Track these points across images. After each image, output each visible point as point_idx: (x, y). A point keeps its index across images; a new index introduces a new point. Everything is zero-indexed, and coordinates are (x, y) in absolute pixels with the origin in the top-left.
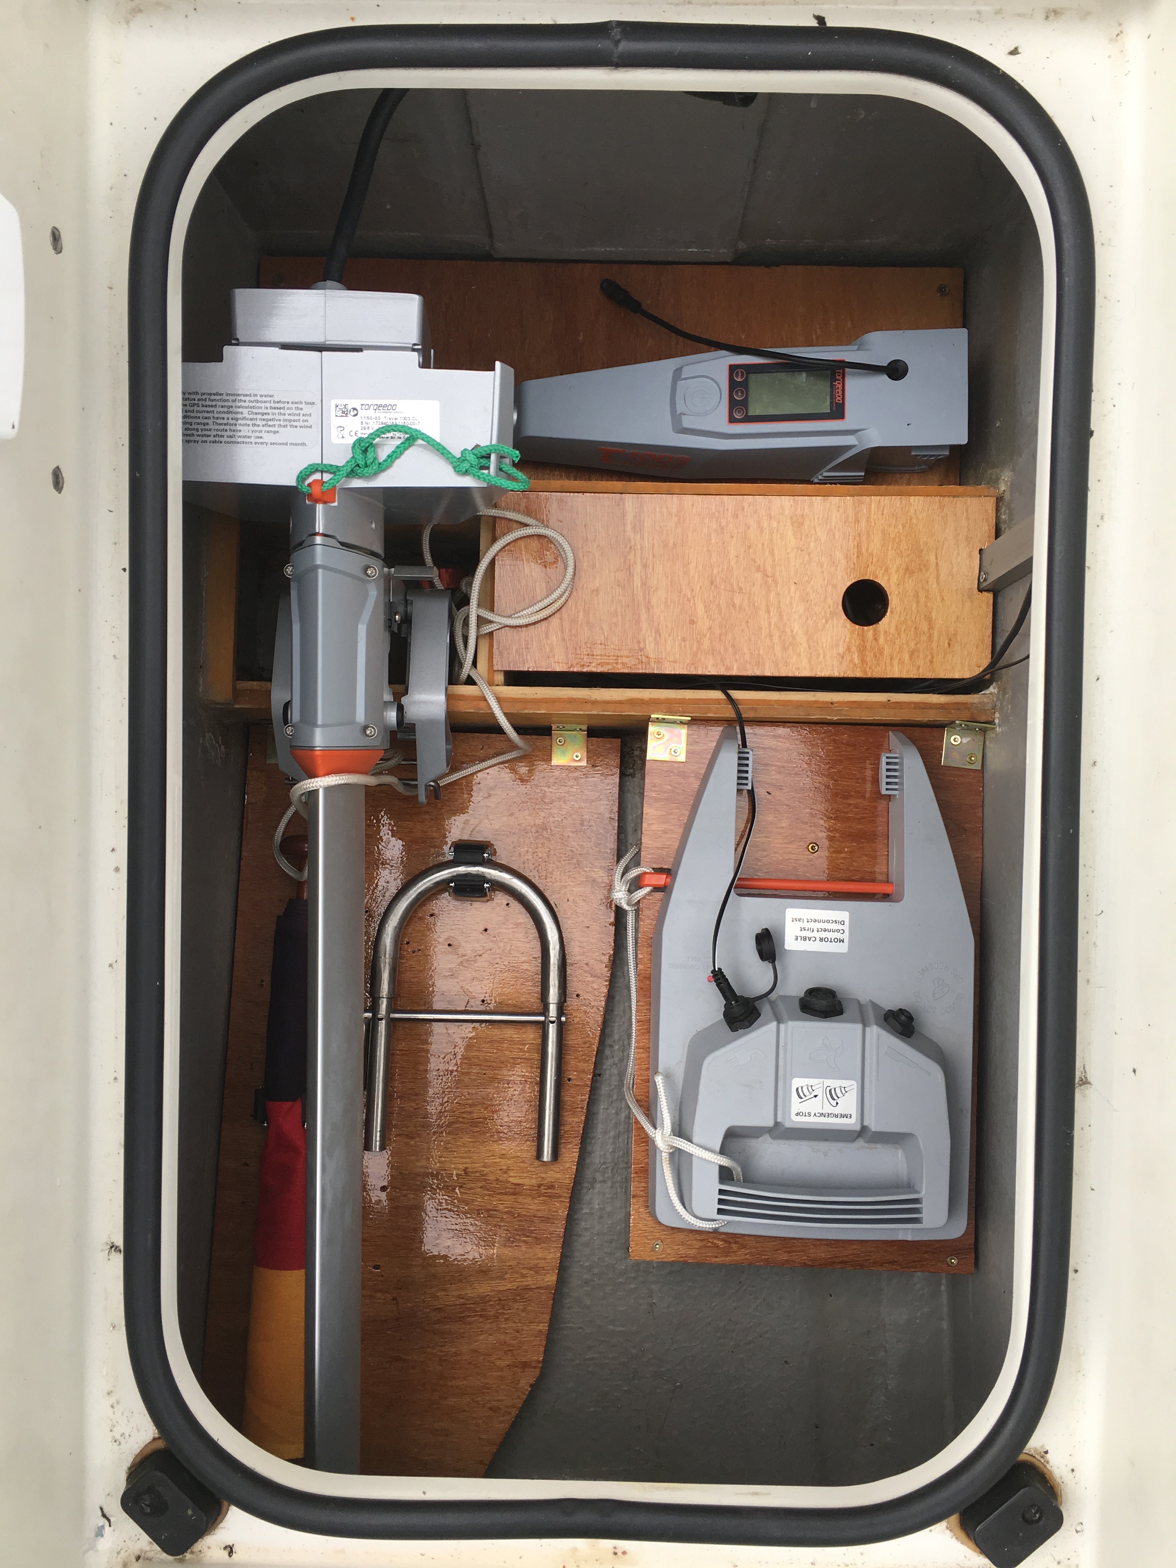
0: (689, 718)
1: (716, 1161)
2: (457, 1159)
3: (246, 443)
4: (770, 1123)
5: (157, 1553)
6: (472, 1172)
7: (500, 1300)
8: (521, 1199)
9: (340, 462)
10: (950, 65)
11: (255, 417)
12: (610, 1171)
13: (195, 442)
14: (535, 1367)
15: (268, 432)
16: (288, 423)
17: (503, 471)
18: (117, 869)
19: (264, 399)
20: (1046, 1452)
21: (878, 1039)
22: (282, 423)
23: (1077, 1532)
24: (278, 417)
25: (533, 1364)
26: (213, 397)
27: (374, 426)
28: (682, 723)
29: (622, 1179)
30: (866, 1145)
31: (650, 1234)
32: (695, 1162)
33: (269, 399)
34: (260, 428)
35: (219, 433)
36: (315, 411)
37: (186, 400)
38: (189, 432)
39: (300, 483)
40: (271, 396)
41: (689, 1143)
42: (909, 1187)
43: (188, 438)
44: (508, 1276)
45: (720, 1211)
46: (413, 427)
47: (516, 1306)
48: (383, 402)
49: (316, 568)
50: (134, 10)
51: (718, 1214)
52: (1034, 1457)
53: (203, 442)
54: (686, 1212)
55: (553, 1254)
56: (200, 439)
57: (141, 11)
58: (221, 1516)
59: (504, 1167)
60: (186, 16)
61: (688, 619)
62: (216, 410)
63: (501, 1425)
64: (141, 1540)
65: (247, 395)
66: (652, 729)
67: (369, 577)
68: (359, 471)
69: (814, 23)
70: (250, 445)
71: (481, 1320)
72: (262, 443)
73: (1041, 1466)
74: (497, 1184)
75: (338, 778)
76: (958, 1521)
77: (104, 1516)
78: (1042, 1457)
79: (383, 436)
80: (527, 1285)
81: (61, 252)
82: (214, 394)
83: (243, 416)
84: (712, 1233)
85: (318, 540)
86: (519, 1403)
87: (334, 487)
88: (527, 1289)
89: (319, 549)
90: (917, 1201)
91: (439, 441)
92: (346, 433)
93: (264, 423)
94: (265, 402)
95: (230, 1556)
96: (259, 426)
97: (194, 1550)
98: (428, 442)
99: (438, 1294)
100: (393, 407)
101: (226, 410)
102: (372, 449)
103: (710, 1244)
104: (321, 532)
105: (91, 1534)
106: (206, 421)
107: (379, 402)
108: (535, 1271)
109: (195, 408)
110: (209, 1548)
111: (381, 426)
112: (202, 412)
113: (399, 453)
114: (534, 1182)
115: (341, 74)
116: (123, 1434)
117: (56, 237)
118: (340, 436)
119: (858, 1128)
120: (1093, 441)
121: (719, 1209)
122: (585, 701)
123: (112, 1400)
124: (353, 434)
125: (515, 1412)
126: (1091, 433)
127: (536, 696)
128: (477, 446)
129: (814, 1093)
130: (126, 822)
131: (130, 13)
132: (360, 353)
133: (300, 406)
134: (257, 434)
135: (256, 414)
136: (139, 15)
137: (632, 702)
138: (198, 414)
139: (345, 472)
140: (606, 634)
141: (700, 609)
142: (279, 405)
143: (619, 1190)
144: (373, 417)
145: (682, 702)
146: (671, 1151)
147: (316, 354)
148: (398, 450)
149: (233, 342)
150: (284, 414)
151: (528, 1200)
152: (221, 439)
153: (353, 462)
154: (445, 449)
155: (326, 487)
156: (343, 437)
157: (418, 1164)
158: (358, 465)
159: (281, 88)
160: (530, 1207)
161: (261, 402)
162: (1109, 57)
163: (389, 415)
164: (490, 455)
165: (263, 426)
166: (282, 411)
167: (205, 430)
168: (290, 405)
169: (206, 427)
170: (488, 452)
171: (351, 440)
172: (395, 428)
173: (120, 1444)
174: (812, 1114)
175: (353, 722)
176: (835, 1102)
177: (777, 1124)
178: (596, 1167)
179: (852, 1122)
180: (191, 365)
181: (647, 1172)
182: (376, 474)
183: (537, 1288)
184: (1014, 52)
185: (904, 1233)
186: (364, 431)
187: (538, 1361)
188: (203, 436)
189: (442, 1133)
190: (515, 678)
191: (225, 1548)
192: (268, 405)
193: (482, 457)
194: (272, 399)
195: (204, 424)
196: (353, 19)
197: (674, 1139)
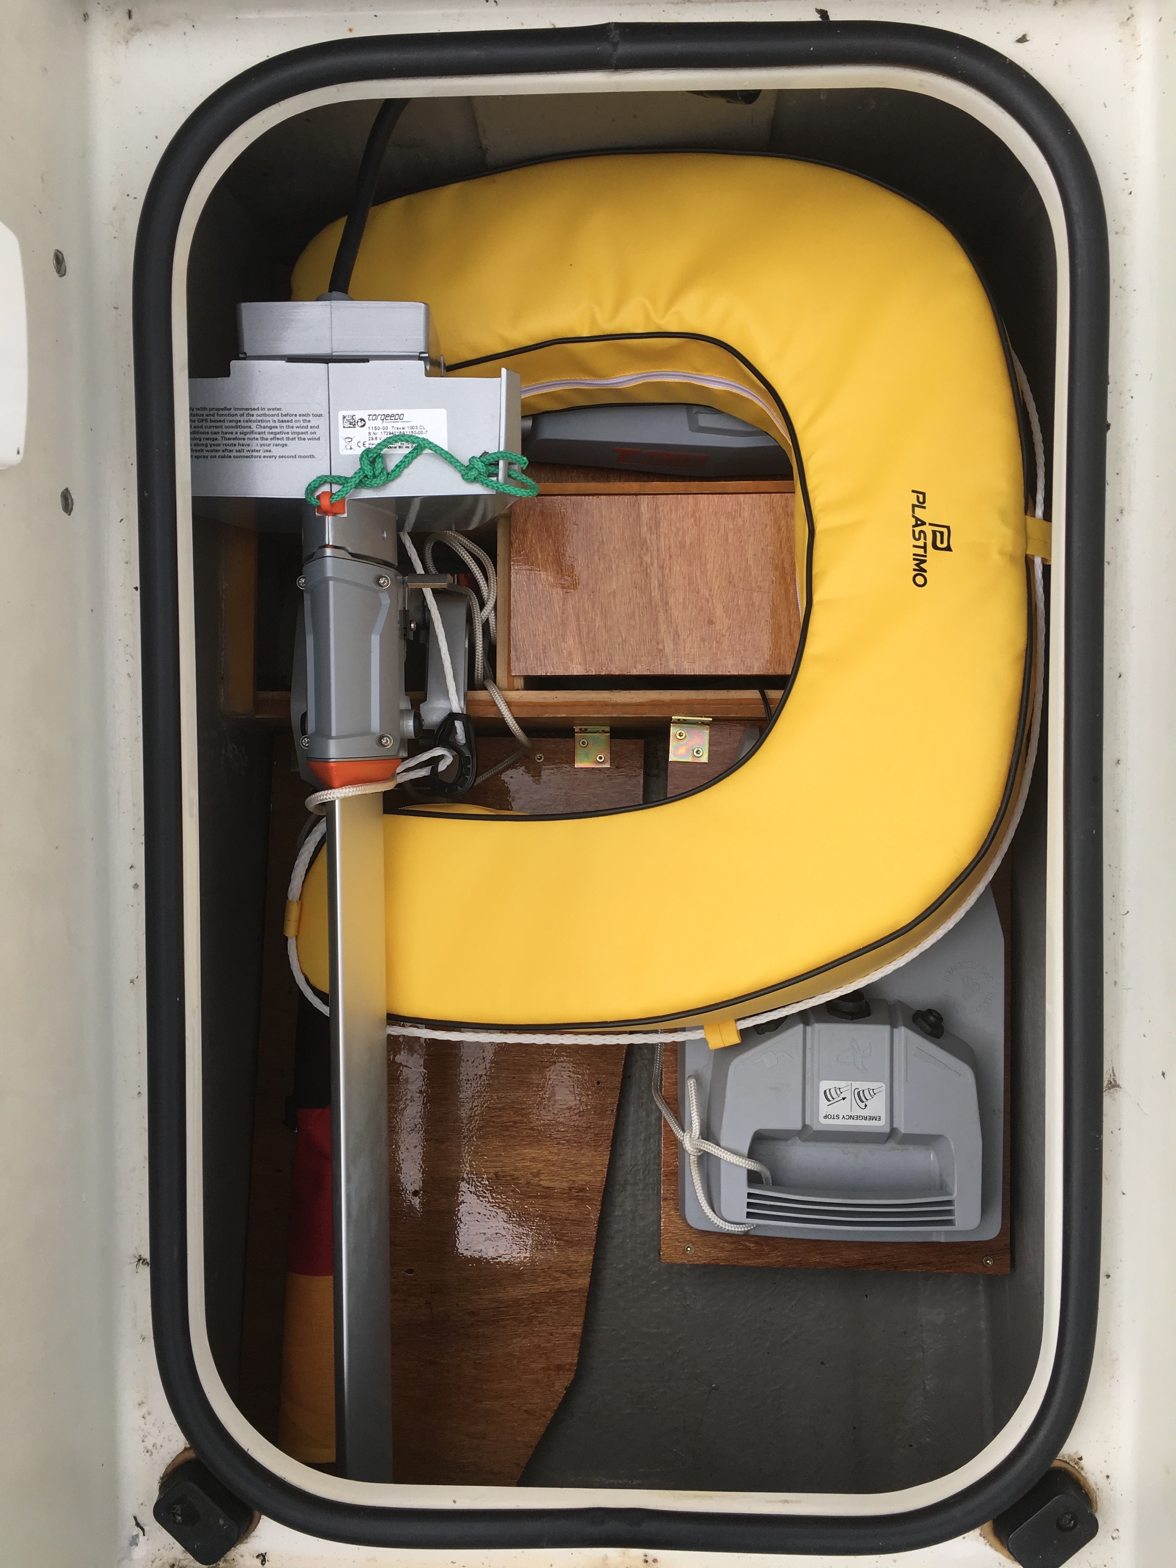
0: (711, 719)
1: (744, 1166)
2: (488, 1163)
3: (255, 457)
4: (798, 1126)
5: (191, 1562)
6: (504, 1176)
7: (533, 1303)
8: (552, 1203)
9: (349, 474)
10: (955, 56)
11: (263, 430)
12: (641, 1174)
13: (204, 457)
14: (570, 1370)
15: (277, 445)
16: (296, 436)
17: (512, 478)
18: (136, 886)
19: (272, 412)
20: (1081, 1459)
21: (907, 1040)
22: (291, 436)
23: (1113, 1538)
24: (285, 430)
25: (568, 1367)
26: (221, 412)
27: (382, 436)
28: (703, 723)
29: (654, 1181)
30: (898, 1146)
31: (681, 1237)
32: (723, 1167)
33: (276, 412)
34: (269, 442)
35: (228, 448)
36: (323, 422)
37: (195, 416)
38: (198, 448)
39: (309, 496)
40: (278, 409)
41: (717, 1147)
42: (943, 1188)
43: (198, 454)
44: (539, 1280)
45: (749, 1215)
46: (421, 436)
47: (549, 1309)
48: (390, 412)
49: (326, 580)
50: (132, 29)
51: (747, 1217)
52: (1069, 1463)
53: (211, 457)
54: (714, 1215)
55: (586, 1257)
56: (209, 454)
57: (139, 30)
58: (253, 1525)
59: (535, 1171)
60: (185, 34)
61: (707, 619)
62: (224, 424)
63: (537, 1428)
64: (175, 1550)
65: (254, 409)
66: (674, 730)
67: (382, 587)
68: (368, 482)
69: (816, 18)
70: (259, 459)
71: (515, 1323)
72: (270, 457)
73: (1076, 1473)
74: (528, 1187)
75: (355, 789)
76: (991, 1528)
77: (138, 1525)
78: (1077, 1463)
79: (391, 446)
80: (561, 1288)
81: (65, 275)
82: (222, 409)
83: (251, 430)
84: (743, 1235)
85: (328, 552)
86: (554, 1406)
87: (343, 499)
88: (560, 1292)
89: (329, 561)
90: (950, 1203)
91: (446, 450)
92: (354, 444)
93: (272, 436)
94: (273, 415)
95: (263, 1564)
96: (267, 439)
97: (227, 1558)
98: (435, 451)
99: (471, 1298)
100: (400, 417)
101: (234, 424)
102: (380, 460)
103: (741, 1247)
104: (331, 544)
105: (125, 1542)
106: (214, 436)
107: (386, 412)
108: (567, 1274)
109: (204, 424)
110: (242, 1556)
111: (389, 436)
112: (210, 427)
113: (407, 463)
114: (565, 1185)
115: (340, 86)
116: (155, 1444)
117: (59, 260)
118: (349, 447)
119: (887, 1130)
120: (1109, 435)
121: (748, 1213)
122: (605, 704)
123: (144, 1411)
124: (361, 444)
125: (550, 1415)
126: (1108, 426)
127: (555, 700)
128: (485, 453)
129: (842, 1096)
130: (142, 839)
131: (129, 33)
132: (366, 364)
133: (307, 418)
134: (266, 448)
135: (264, 427)
136: (138, 34)
137: (653, 704)
138: (207, 430)
139: (353, 483)
140: (624, 636)
141: (719, 610)
142: (287, 418)
143: (651, 1192)
144: (381, 427)
145: (704, 702)
146: (699, 1154)
147: (322, 366)
148: (406, 460)
149: (241, 356)
150: (292, 427)
151: (561, 1203)
152: (230, 454)
153: (361, 473)
154: (453, 457)
155: (335, 498)
156: (351, 448)
157: (448, 1168)
158: (366, 476)
159: (282, 103)
160: (562, 1210)
161: (268, 415)
162: (1120, 41)
163: (396, 425)
164: (498, 462)
165: (271, 439)
166: (290, 424)
167: (214, 445)
168: (298, 418)
169: (215, 442)
170: (496, 459)
171: (359, 451)
172: (402, 438)
173: (151, 1455)
174: (841, 1117)
175: (367, 733)
176: (864, 1104)
177: (805, 1126)
178: (627, 1169)
179: (882, 1125)
180: (199, 380)
181: (677, 1176)
182: (384, 484)
183: (571, 1291)
184: (1023, 40)
185: (938, 1234)
186: (372, 442)
187: (571, 1364)
188: (212, 451)
189: (472, 1137)
190: (534, 683)
191: (258, 1556)
192: (276, 418)
193: (491, 464)
194: (280, 412)
195: (214, 440)
196: (351, 30)
197: (702, 1142)
